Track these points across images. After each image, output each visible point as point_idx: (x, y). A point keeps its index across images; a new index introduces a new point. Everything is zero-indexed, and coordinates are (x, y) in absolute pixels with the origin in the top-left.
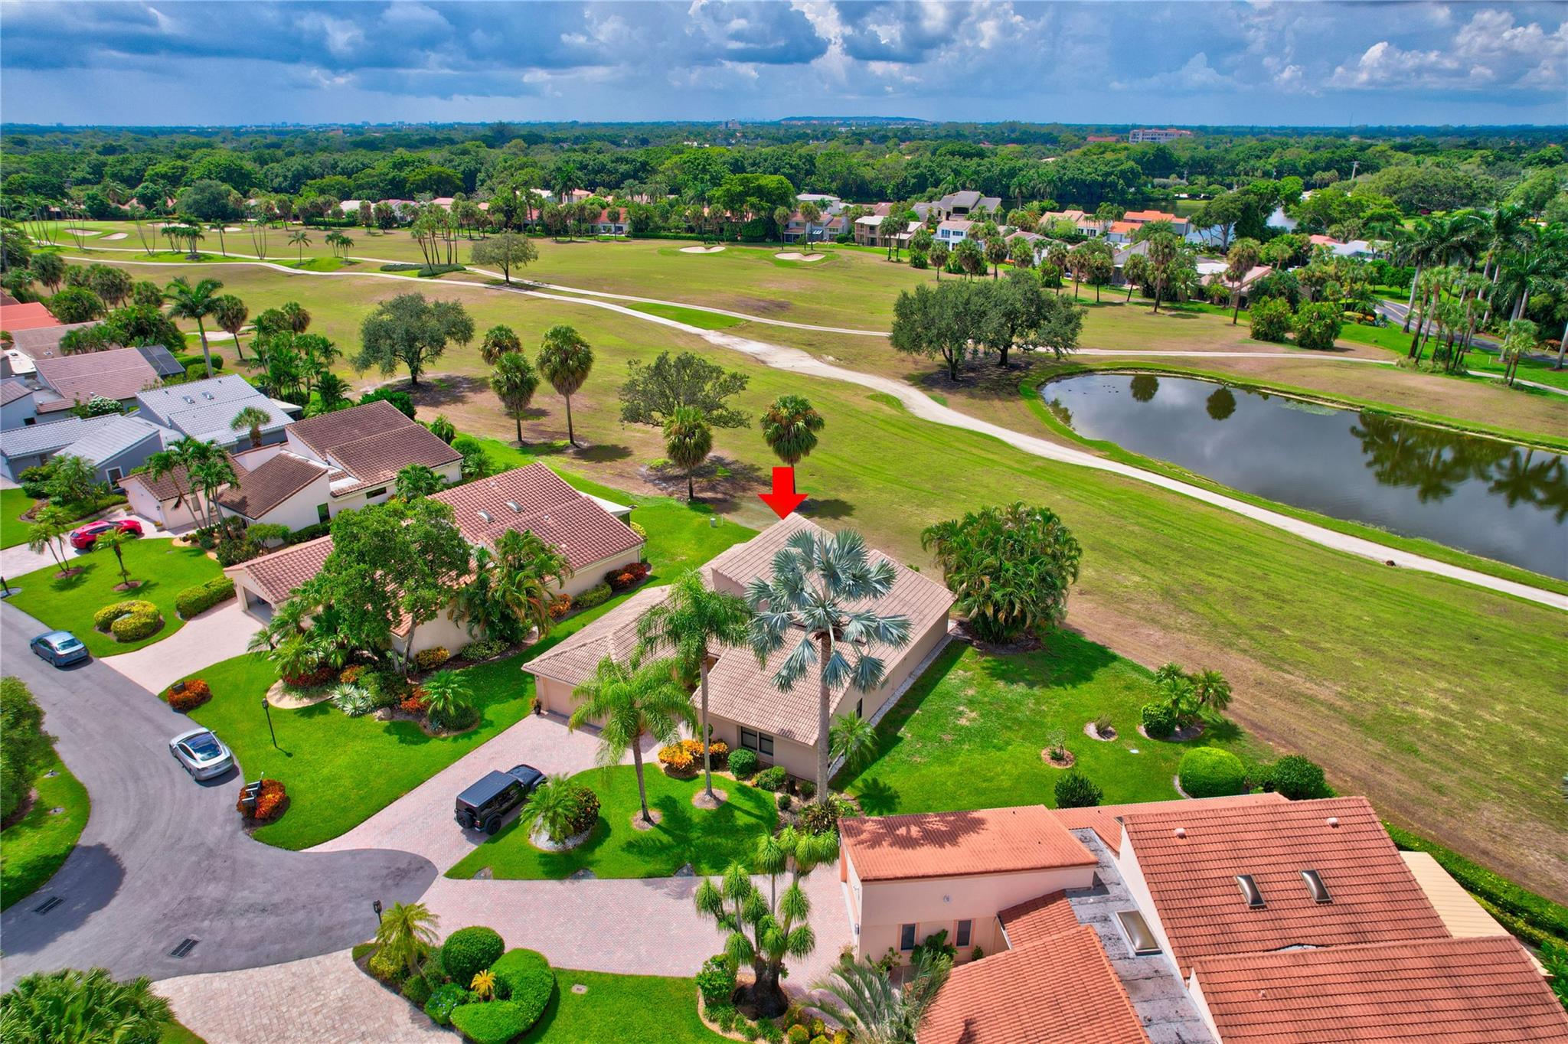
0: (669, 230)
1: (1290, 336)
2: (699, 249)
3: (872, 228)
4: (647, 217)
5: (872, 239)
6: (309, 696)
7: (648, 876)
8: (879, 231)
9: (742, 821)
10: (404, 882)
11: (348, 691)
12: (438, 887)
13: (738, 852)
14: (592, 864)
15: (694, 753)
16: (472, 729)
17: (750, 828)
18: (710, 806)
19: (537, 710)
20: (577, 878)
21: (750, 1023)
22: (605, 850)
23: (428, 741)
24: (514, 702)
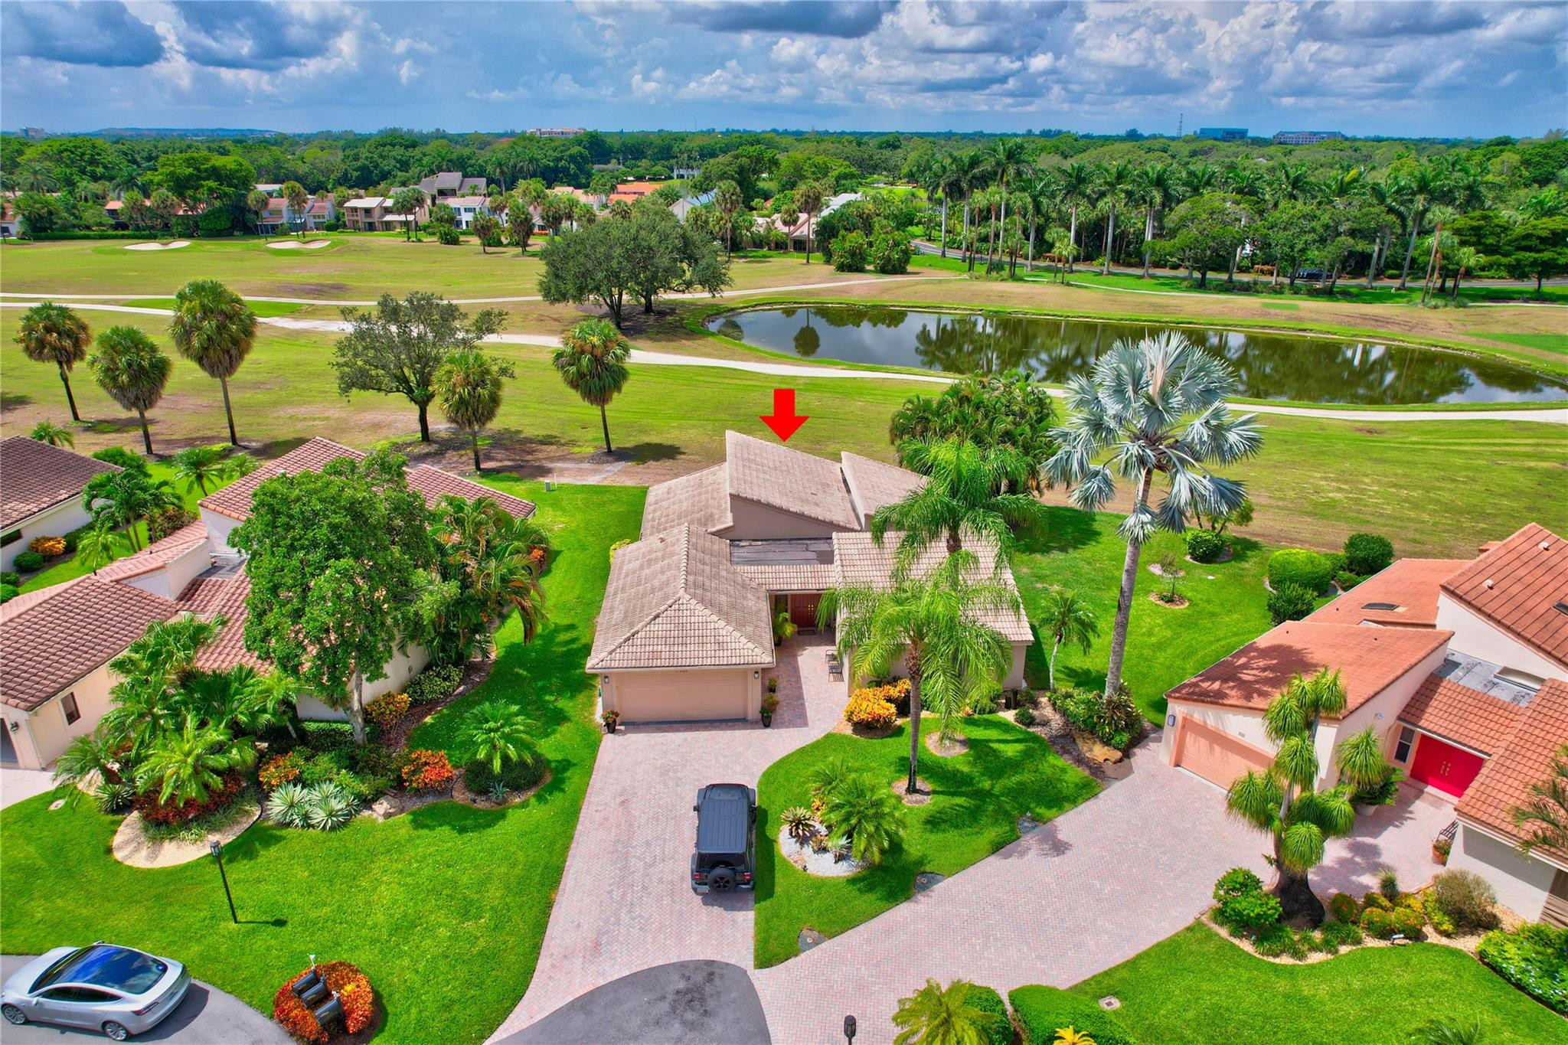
1: (870, 265)
2: (153, 246)
3: (368, 211)
5: (370, 223)
6: (213, 829)
7: (997, 848)
8: (377, 213)
9: (1011, 750)
10: (711, 1003)
11: (298, 793)
12: (767, 983)
13: (1049, 782)
14: (920, 862)
15: (889, 700)
16: (548, 779)
17: (1027, 754)
18: (959, 750)
19: (611, 728)
20: (925, 887)
21: (1317, 935)
22: (915, 842)
23: (503, 816)
24: (564, 729)
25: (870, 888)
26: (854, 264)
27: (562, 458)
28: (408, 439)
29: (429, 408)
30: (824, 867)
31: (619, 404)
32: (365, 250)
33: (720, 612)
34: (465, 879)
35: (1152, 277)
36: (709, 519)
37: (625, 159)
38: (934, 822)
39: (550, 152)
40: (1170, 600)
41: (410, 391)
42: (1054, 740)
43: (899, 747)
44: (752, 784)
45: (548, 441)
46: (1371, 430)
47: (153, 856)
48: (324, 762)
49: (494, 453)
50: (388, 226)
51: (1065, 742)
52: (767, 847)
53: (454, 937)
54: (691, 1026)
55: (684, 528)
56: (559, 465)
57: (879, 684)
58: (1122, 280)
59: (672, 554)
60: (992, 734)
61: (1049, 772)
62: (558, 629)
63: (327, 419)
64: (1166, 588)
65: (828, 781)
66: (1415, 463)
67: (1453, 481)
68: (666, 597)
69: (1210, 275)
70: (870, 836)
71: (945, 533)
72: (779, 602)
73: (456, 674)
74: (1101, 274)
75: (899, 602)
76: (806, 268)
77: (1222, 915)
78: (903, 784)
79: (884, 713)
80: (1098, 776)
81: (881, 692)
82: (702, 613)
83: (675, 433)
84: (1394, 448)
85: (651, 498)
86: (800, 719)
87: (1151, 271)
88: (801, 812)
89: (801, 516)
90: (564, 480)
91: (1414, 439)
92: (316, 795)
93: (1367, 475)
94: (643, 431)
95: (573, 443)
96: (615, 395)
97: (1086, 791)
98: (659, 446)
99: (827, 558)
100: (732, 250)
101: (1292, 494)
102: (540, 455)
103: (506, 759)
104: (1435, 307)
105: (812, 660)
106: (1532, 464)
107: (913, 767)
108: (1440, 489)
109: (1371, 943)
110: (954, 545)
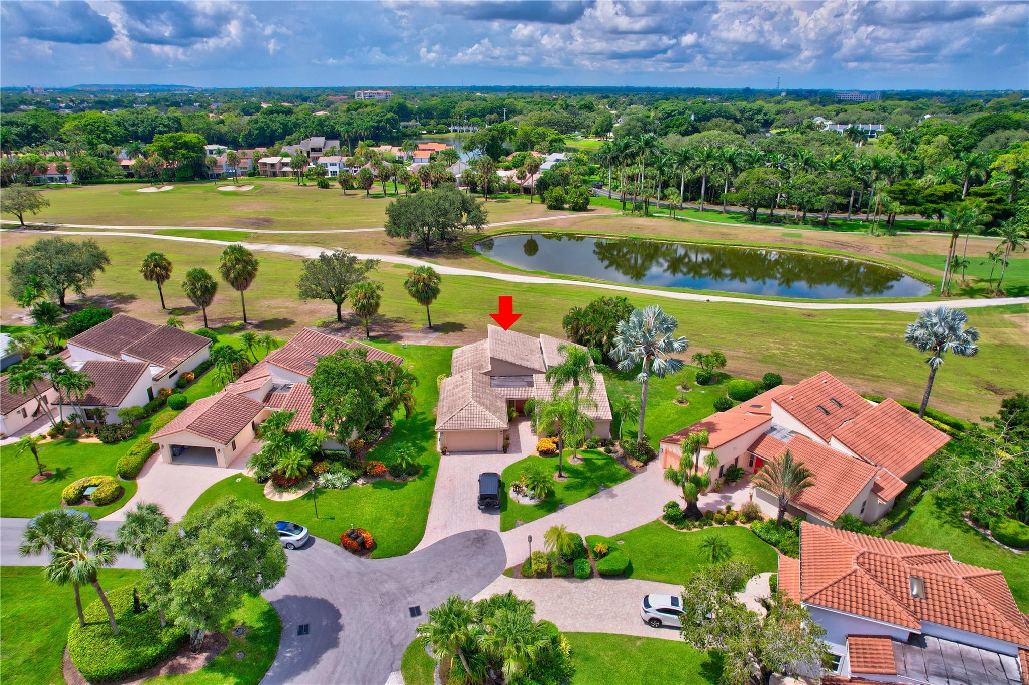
0: (113, 177)
1: (566, 206)
2: (152, 189)
3: (273, 165)
4: (91, 168)
5: (274, 172)
6: (300, 489)
7: (590, 495)
8: (278, 167)
9: (600, 462)
10: (485, 542)
11: (329, 476)
12: (505, 537)
13: (613, 474)
14: (561, 500)
15: (554, 443)
16: (421, 472)
17: (607, 464)
18: (580, 462)
19: (444, 453)
20: (562, 508)
21: (697, 524)
22: (559, 494)
23: (406, 484)
24: (425, 454)
25: (542, 508)
26: (557, 205)
27: (408, 331)
28: (331, 320)
29: (342, 306)
30: (526, 501)
31: (435, 304)
32: (274, 192)
33: (487, 408)
34: (396, 505)
35: (727, 212)
36: (481, 367)
37: (420, 118)
38: (568, 487)
39: (375, 117)
40: (681, 402)
41: (333, 298)
42: (618, 459)
43: (555, 461)
44: (500, 473)
45: (399, 321)
46: (809, 315)
47: (281, 497)
48: (337, 465)
49: (374, 327)
50: (284, 174)
51: (622, 460)
52: (505, 495)
53: (395, 523)
54: (479, 548)
55: (471, 371)
56: (407, 334)
57: (550, 437)
58: (710, 215)
59: (466, 383)
60: (594, 456)
61: (614, 470)
62: (417, 414)
63: (287, 308)
64: (679, 396)
65: (527, 470)
66: (821, 334)
67: (835, 343)
68: (465, 402)
69: (760, 211)
70: (541, 489)
71: (572, 380)
72: (511, 403)
73: (379, 432)
74: (698, 210)
75: (552, 405)
76: (530, 207)
77: (666, 517)
78: (557, 474)
79: (551, 447)
80: (633, 471)
81: (550, 440)
82: (479, 408)
83: (462, 316)
84: (816, 326)
85: (454, 355)
86: (518, 450)
87: (728, 208)
88: (517, 482)
89: (520, 366)
90: (411, 343)
91: (829, 320)
92: (336, 476)
93: (795, 341)
94: (446, 315)
95: (411, 322)
96: (433, 301)
97: (627, 477)
98: (454, 324)
99: (530, 384)
100: (488, 193)
101: (754, 351)
102: (396, 329)
103: (408, 463)
104: (878, 235)
105: (524, 427)
106: (877, 335)
107: (560, 469)
108: (827, 348)
109: (716, 525)
110: (576, 383)
